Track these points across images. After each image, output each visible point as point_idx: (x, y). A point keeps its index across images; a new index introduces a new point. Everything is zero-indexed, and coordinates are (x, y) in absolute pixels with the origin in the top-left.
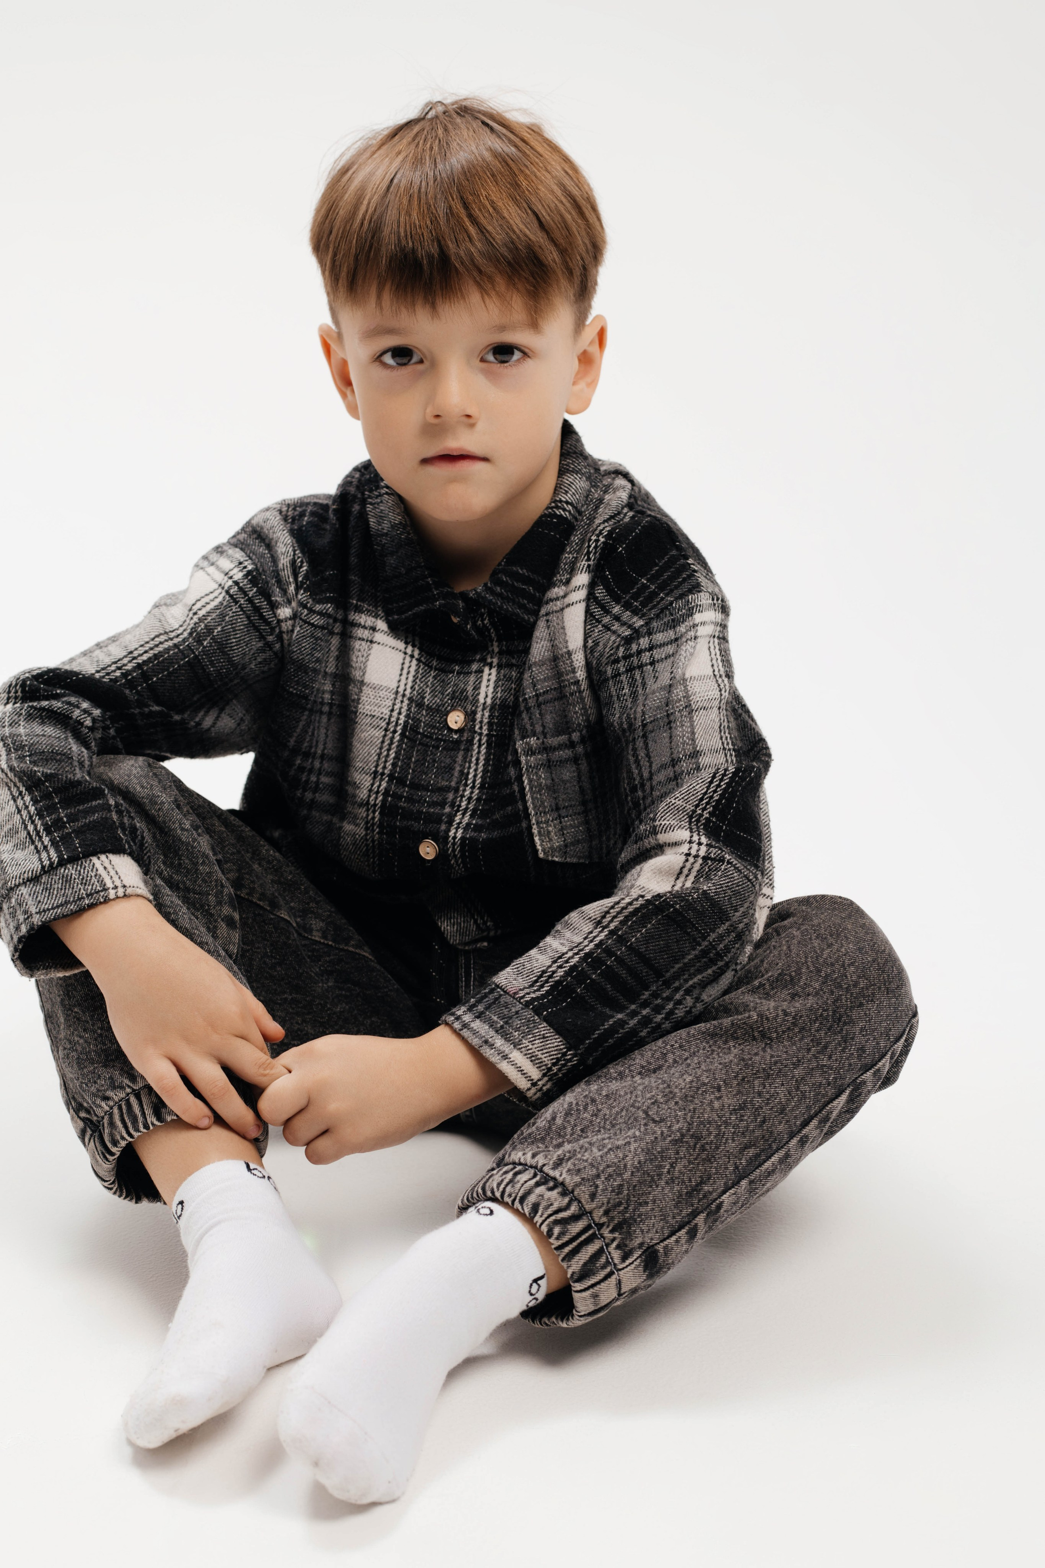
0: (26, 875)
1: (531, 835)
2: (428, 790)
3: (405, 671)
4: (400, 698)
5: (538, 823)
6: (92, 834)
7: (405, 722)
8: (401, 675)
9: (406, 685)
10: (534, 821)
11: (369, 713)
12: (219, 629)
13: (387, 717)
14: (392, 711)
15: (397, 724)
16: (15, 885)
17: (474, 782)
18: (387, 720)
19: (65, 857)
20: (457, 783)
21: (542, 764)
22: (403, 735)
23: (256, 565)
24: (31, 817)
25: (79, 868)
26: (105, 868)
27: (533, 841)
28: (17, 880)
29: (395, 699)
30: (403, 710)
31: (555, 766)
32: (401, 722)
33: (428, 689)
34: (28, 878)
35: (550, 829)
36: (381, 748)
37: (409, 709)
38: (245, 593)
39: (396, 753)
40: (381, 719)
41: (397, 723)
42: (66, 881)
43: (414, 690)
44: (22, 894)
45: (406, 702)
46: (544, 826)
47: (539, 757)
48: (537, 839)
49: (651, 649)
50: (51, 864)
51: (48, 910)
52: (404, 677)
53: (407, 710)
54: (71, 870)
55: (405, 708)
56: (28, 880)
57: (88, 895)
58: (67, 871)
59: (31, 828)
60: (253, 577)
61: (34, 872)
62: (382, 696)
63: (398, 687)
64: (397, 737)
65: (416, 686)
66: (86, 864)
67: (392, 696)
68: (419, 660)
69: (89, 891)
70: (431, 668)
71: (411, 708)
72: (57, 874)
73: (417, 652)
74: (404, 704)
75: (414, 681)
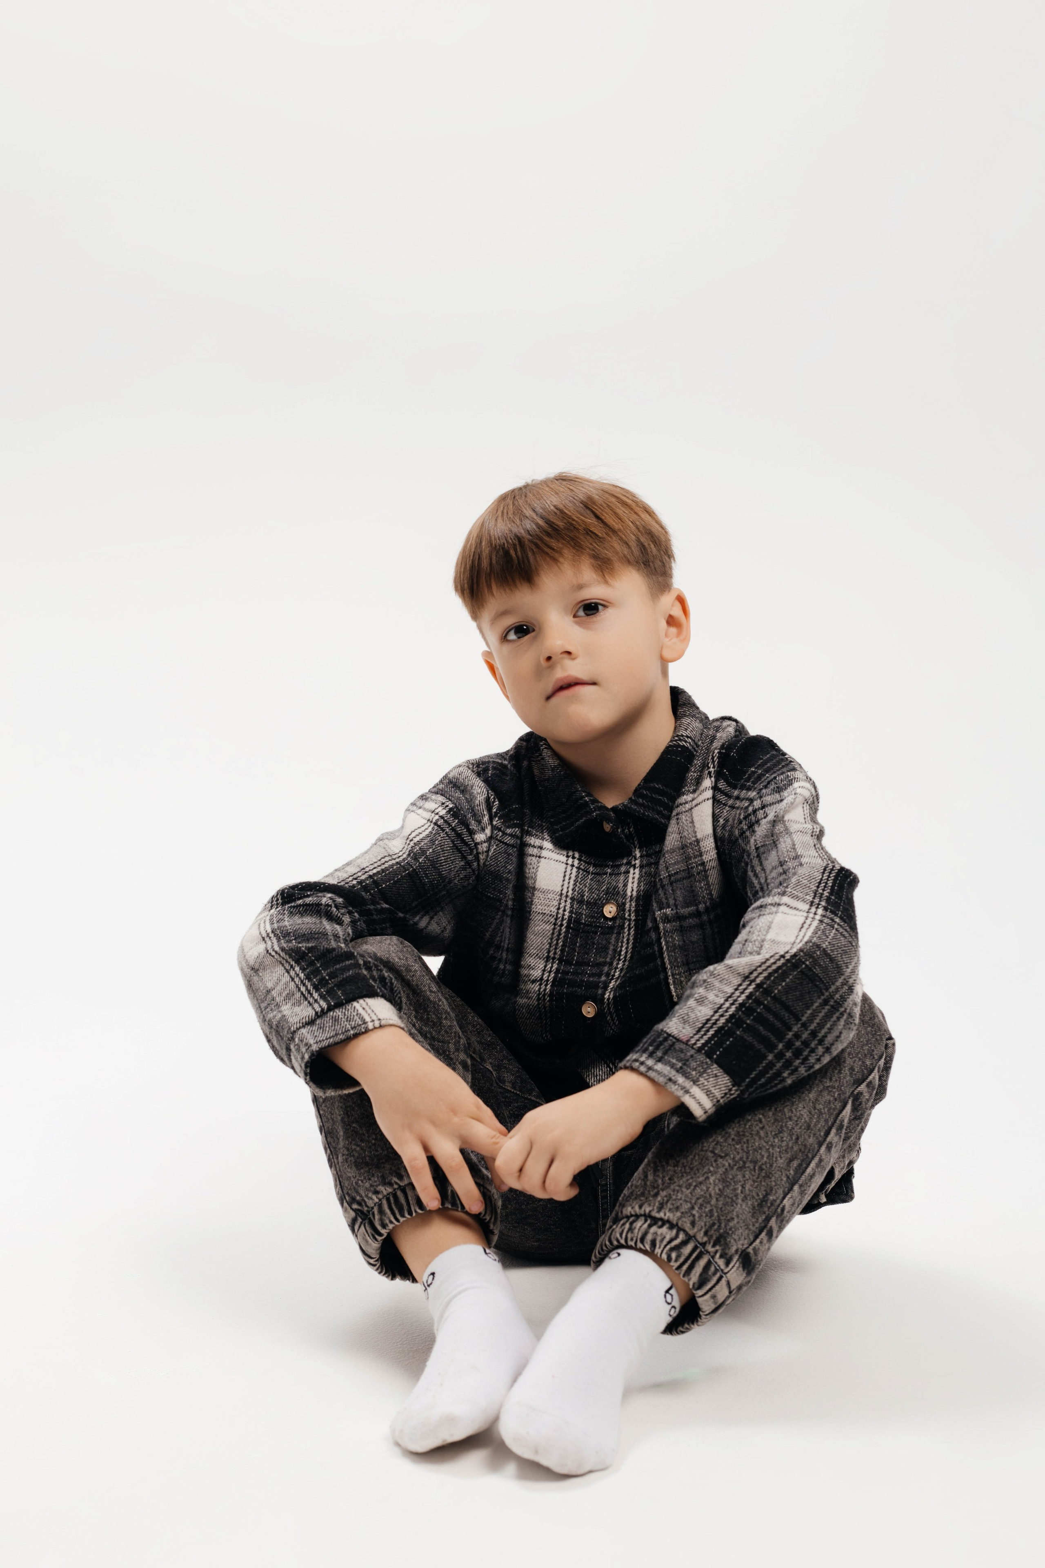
0: (304, 1020)
1: (668, 984)
2: (589, 966)
3: (567, 878)
4: (564, 899)
5: (673, 975)
6: (350, 985)
7: (569, 917)
8: (564, 881)
9: (568, 888)
10: (670, 973)
11: (541, 912)
12: (431, 850)
13: (555, 914)
14: (559, 909)
15: (563, 920)
16: (298, 1029)
17: (625, 957)
18: (555, 917)
19: (332, 1004)
20: (611, 959)
21: (676, 929)
22: (568, 927)
23: (456, 804)
24: (302, 982)
25: (344, 1010)
26: (364, 1009)
27: (670, 988)
28: (298, 1024)
29: (560, 899)
30: (567, 908)
31: (686, 931)
32: (566, 917)
33: (586, 889)
34: (306, 1022)
35: (682, 979)
36: (551, 939)
37: (572, 907)
38: (449, 825)
39: (564, 940)
40: (550, 916)
41: (563, 918)
42: (335, 1020)
43: (575, 891)
44: (303, 1033)
45: (569, 901)
46: (678, 977)
47: (674, 924)
48: (672, 987)
49: (763, 807)
50: (322, 1010)
51: (323, 1040)
52: (566, 883)
53: (570, 908)
54: (338, 1013)
55: (568, 905)
56: (306, 1024)
57: (352, 1029)
58: (335, 1013)
59: (303, 989)
60: (453, 812)
61: (310, 1017)
62: (550, 898)
63: (562, 890)
64: (564, 929)
65: (577, 888)
66: (349, 1007)
67: (558, 898)
68: (578, 868)
69: (353, 1026)
70: (589, 872)
71: (573, 905)
72: (327, 1017)
73: (576, 862)
74: (567, 903)
75: (574, 884)
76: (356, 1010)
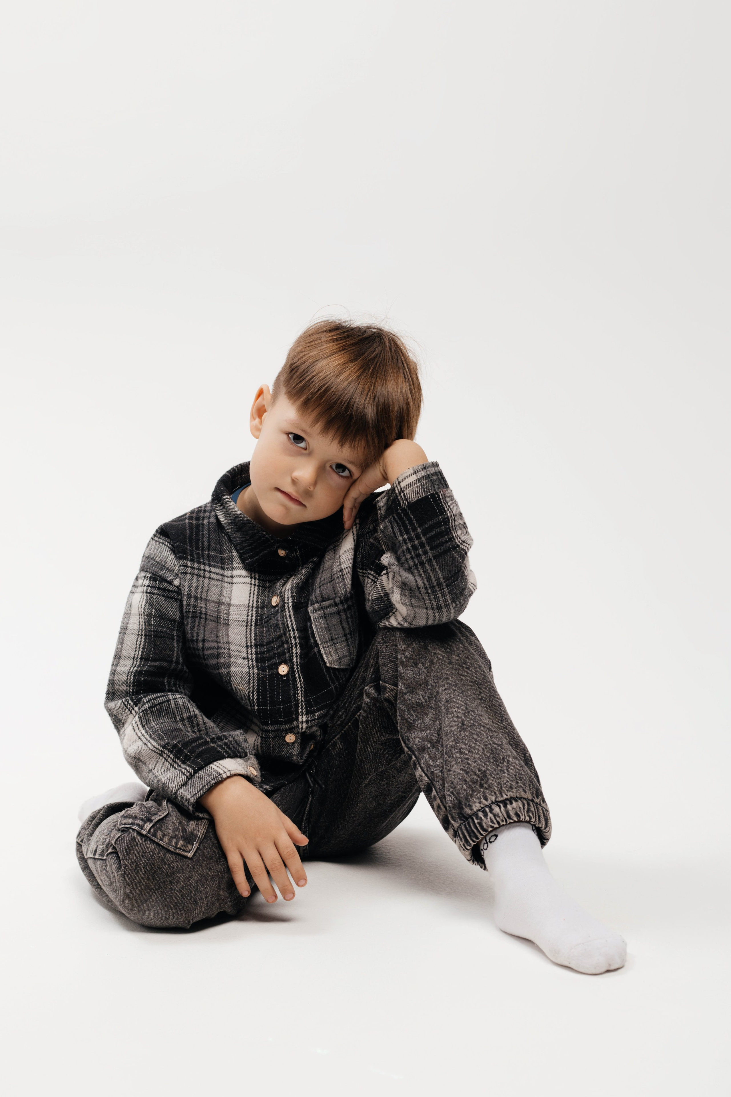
1: (321, 655)
3: (252, 594)
4: (251, 609)
5: (324, 648)
6: (205, 755)
9: (253, 601)
10: (321, 647)
11: (234, 620)
13: (246, 620)
14: (248, 616)
15: (251, 622)
16: (177, 790)
19: (196, 767)
21: (321, 616)
22: (256, 625)
23: (151, 573)
25: (205, 771)
26: (218, 767)
28: (177, 787)
29: (248, 610)
30: (253, 614)
31: (328, 617)
32: (254, 620)
34: (181, 784)
35: (330, 650)
36: (246, 635)
39: (254, 634)
40: (243, 621)
42: (201, 778)
43: (258, 602)
45: (254, 609)
46: (327, 649)
47: (319, 612)
48: (324, 656)
50: (190, 773)
52: (251, 598)
53: (256, 613)
54: (203, 773)
56: (182, 786)
57: (212, 780)
58: (199, 774)
60: (153, 578)
61: (183, 781)
62: (242, 610)
63: (249, 604)
64: (253, 627)
65: (259, 600)
66: (208, 768)
68: (258, 586)
69: (212, 778)
70: (266, 586)
71: (258, 611)
72: (195, 778)
73: (257, 581)
74: (253, 611)
75: (257, 598)
76: (213, 769)
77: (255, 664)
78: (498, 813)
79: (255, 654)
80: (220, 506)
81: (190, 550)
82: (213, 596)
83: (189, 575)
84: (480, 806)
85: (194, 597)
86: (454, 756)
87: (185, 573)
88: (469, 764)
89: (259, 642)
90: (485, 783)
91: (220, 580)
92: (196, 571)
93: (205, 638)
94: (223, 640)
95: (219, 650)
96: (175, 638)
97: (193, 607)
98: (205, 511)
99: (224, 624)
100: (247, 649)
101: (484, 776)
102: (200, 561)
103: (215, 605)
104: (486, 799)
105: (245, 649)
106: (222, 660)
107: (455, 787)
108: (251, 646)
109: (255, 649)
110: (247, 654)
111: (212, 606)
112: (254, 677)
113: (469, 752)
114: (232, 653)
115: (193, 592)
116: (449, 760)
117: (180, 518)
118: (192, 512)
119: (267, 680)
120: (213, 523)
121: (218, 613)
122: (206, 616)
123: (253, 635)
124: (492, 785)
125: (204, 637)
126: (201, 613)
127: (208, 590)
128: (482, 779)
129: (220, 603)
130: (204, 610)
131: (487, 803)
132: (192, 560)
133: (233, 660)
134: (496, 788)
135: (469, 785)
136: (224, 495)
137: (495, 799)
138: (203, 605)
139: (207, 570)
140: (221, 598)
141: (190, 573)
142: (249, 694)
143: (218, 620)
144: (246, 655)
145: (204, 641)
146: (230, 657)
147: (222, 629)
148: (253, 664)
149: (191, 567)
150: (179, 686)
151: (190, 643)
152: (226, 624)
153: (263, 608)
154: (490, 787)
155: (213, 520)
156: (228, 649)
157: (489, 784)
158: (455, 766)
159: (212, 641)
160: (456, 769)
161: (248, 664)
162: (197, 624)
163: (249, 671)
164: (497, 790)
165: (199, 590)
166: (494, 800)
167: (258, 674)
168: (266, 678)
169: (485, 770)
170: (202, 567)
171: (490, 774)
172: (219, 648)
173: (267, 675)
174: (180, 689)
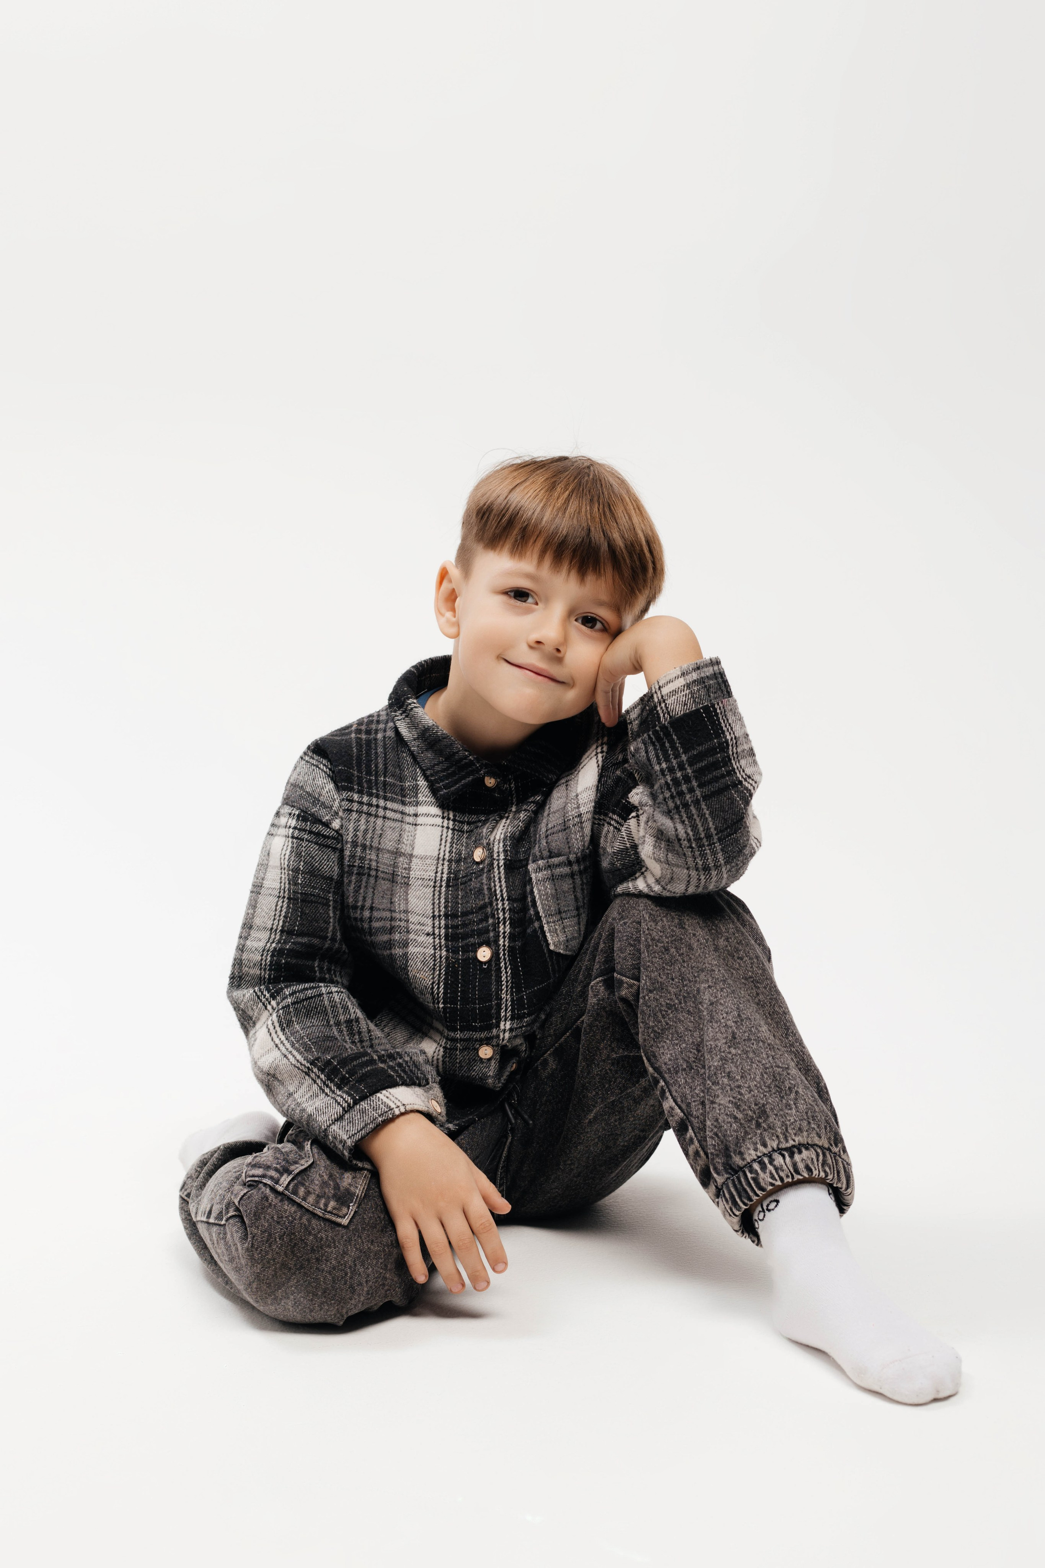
1: (544, 933)
3: (443, 841)
4: (441, 862)
5: (548, 923)
6: (371, 1079)
7: (447, 878)
8: (440, 845)
9: (444, 851)
10: (545, 922)
11: (417, 878)
12: (302, 864)
13: (433, 878)
14: (436, 872)
15: (441, 881)
16: (327, 1126)
17: (502, 895)
18: (434, 880)
19: (357, 1096)
21: (547, 878)
22: (448, 886)
23: (300, 809)
24: (324, 1083)
25: (369, 1102)
26: (388, 1097)
27: (546, 937)
29: (438, 863)
30: (444, 870)
31: (557, 880)
32: (445, 878)
33: (464, 848)
35: (557, 927)
36: (434, 900)
38: (304, 830)
39: (445, 899)
40: (429, 880)
42: (363, 1112)
43: (452, 853)
44: (334, 1130)
45: (446, 863)
46: (553, 925)
48: (548, 935)
50: (348, 1105)
51: (355, 1133)
52: (443, 846)
53: (448, 869)
54: (367, 1105)
55: (446, 867)
56: (335, 1121)
57: (380, 1116)
58: (361, 1106)
60: (303, 817)
61: (338, 1114)
62: (428, 864)
63: (439, 855)
64: (443, 889)
65: (453, 849)
66: (374, 1098)
67: (436, 862)
68: (453, 830)
69: (379, 1113)
70: (463, 832)
71: (451, 866)
73: (451, 823)
74: (444, 866)
75: (451, 846)
76: (380, 1100)
77: (443, 943)
78: (782, 1165)
79: (444, 928)
80: (401, 714)
81: (357, 776)
82: (388, 843)
83: (355, 813)
84: (756, 1155)
85: (361, 845)
86: (720, 1082)
87: (350, 811)
88: (741, 1094)
89: (451, 911)
90: (764, 1122)
91: (399, 821)
92: (365, 808)
93: (374, 905)
94: (399, 907)
95: (392, 923)
96: (331, 903)
97: (359, 859)
98: (378, 722)
99: (402, 884)
100: (434, 920)
101: (763, 1113)
102: (372, 792)
103: (390, 856)
104: (765, 1145)
105: (430, 920)
106: (397, 936)
107: (721, 1127)
108: (439, 916)
109: (445, 920)
110: (434, 927)
111: (385, 858)
112: (441, 962)
113: (742, 1077)
114: (411, 926)
115: (361, 838)
116: (713, 1087)
117: (343, 732)
118: (360, 722)
119: (459, 967)
120: (390, 737)
121: (394, 868)
122: (377, 873)
123: (443, 900)
124: (774, 1125)
125: (373, 903)
126: (370, 868)
127: (381, 834)
128: (759, 1116)
129: (397, 853)
130: (374, 864)
131: (765, 1151)
132: (360, 792)
133: (412, 936)
134: (779, 1130)
135: (741, 1124)
136: (408, 698)
137: (778, 1145)
138: (374, 857)
139: (381, 805)
140: (399, 846)
141: (357, 811)
142: (433, 986)
143: (393, 878)
144: (432, 930)
145: (372, 909)
146: (408, 932)
147: (399, 891)
148: (440, 943)
149: (358, 802)
150: (335, 973)
151: (351, 910)
152: (405, 883)
153: (458, 861)
154: (770, 1128)
155: (390, 733)
156: (405, 921)
157: (769, 1124)
158: (721, 1096)
159: (383, 910)
160: (723, 1100)
161: (434, 942)
162: (364, 884)
163: (435, 953)
164: (781, 1133)
165: (369, 836)
166: (775, 1147)
167: (447, 958)
168: (459, 963)
169: (764, 1104)
170: (374, 802)
171: (772, 1109)
172: (392, 919)
173: (460, 959)
174: (336, 977)
